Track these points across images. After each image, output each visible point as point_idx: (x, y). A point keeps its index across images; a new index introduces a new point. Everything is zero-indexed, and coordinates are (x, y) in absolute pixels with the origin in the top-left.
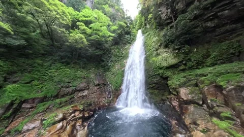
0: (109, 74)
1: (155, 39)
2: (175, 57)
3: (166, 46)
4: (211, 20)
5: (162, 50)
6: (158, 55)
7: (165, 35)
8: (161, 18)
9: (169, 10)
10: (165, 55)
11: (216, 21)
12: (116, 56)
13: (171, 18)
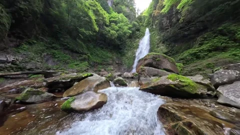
0: (124, 58)
1: (158, 37)
2: (167, 48)
3: (163, 43)
4: (187, 31)
5: (161, 44)
6: (158, 47)
7: (163, 36)
8: (163, 25)
9: (168, 21)
10: (162, 47)
11: (189, 32)
12: (129, 46)
13: (168, 26)
